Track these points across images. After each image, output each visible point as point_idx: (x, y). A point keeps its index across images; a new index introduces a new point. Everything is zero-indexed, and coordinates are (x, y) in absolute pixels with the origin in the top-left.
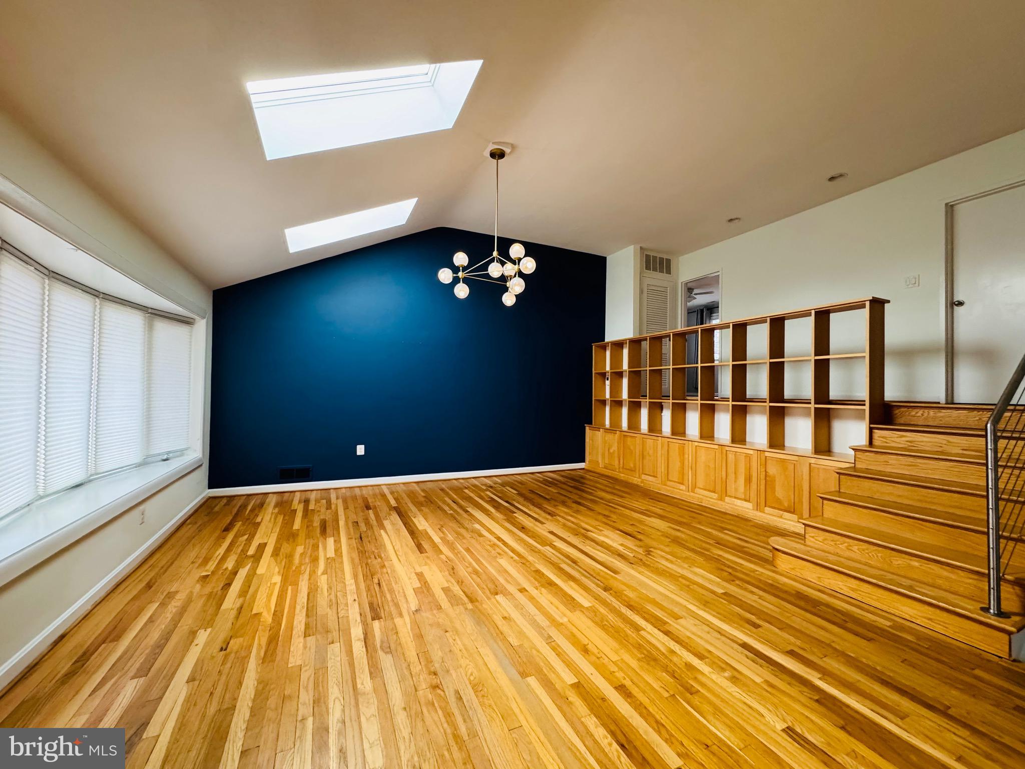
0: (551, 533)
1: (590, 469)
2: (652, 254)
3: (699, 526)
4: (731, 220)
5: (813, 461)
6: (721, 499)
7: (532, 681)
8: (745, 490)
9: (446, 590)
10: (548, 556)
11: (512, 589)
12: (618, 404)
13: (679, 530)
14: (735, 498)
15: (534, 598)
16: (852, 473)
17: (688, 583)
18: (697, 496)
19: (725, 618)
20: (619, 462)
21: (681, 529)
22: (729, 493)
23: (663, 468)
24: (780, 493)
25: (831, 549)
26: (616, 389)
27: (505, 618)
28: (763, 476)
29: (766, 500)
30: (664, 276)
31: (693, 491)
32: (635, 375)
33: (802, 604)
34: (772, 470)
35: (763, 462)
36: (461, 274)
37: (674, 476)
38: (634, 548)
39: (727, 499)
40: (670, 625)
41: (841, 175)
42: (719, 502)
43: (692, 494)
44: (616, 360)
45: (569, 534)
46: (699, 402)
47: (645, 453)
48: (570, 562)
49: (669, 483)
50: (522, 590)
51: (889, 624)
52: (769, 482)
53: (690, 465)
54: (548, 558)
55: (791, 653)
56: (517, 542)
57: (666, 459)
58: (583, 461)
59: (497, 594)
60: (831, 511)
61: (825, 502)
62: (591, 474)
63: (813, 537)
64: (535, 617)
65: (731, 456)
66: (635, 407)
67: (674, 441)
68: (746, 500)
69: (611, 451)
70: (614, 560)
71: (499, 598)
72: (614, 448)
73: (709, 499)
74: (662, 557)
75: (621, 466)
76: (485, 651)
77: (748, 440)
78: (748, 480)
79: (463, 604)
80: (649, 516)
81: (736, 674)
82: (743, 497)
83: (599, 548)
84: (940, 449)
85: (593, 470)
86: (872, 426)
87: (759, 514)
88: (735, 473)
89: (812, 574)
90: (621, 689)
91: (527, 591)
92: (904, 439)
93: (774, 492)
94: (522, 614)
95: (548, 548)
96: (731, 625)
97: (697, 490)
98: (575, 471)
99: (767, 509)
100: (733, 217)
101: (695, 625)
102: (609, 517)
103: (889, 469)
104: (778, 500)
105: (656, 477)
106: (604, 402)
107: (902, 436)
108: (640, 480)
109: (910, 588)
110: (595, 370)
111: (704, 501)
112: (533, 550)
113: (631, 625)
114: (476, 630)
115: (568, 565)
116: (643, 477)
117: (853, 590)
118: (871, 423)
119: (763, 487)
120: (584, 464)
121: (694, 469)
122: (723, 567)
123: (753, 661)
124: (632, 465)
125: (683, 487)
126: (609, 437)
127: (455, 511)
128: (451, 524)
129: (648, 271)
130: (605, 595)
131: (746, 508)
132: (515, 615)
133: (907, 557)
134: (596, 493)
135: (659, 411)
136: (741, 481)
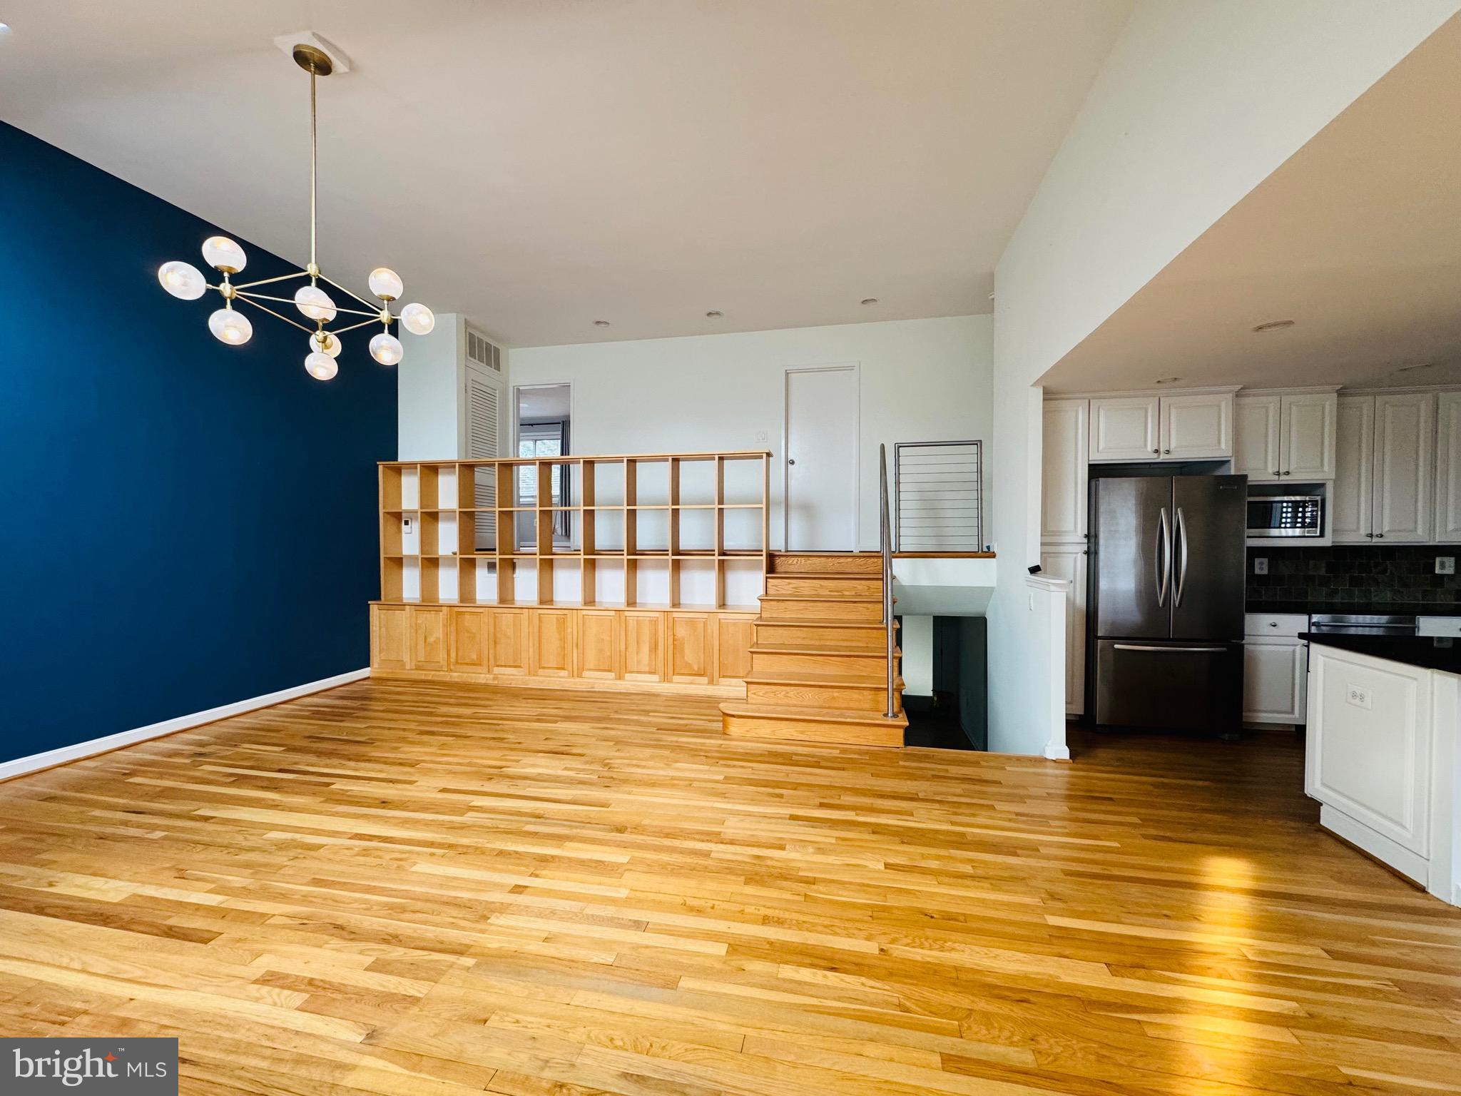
0: (444, 790)
1: (385, 676)
2: (477, 334)
3: (617, 716)
4: (598, 323)
5: (722, 616)
6: (620, 677)
7: (686, 983)
8: (650, 660)
9: (378, 967)
10: (490, 826)
11: (497, 897)
12: (431, 563)
13: (606, 728)
14: (638, 672)
15: (551, 890)
16: (762, 624)
17: (687, 783)
18: (585, 680)
19: (753, 801)
20: (449, 655)
21: (608, 726)
22: (629, 668)
23: (531, 650)
24: (690, 656)
25: (772, 701)
26: (428, 539)
27: (546, 940)
28: (670, 641)
29: (673, 668)
30: (489, 370)
31: (580, 676)
32: (468, 519)
33: (780, 760)
34: (681, 632)
35: (671, 625)
36: (226, 289)
37: (551, 659)
38: (584, 767)
39: (628, 676)
40: (725, 833)
41: (717, 313)
42: (618, 682)
43: (578, 680)
44: (428, 492)
45: (481, 783)
46: (582, 557)
47: (499, 635)
48: (533, 820)
49: (541, 672)
50: (519, 889)
51: (838, 751)
52: (677, 646)
53: (575, 641)
54: (494, 828)
55: (822, 805)
56: (402, 827)
57: (537, 639)
58: (367, 664)
59: (485, 918)
60: (761, 663)
61: (754, 656)
62: (389, 683)
63: (755, 694)
64: (585, 912)
65: (632, 624)
66: (468, 566)
67: (546, 611)
68: (650, 673)
69: (431, 639)
70: (586, 792)
71: (492, 920)
72: (438, 633)
73: (603, 682)
74: (629, 765)
75: (453, 660)
76: (580, 998)
77: (638, 601)
78: (654, 648)
79: (451, 966)
80: (556, 722)
81: (817, 846)
82: (647, 669)
83: (546, 784)
84: (815, 593)
85: (390, 676)
86: (768, 575)
87: (666, 685)
88: (638, 642)
89: (765, 729)
90: (766, 921)
91: (527, 887)
92: (791, 586)
93: (684, 657)
94: (561, 919)
95: (470, 814)
96: (764, 806)
97: (586, 674)
98: (353, 685)
99: (676, 678)
100: (602, 320)
101: (742, 820)
102: (505, 739)
103: (788, 615)
104: (688, 665)
105: (520, 667)
106: (398, 562)
107: (789, 584)
108: (491, 676)
109: (841, 715)
110: (384, 508)
111: (596, 686)
112: (452, 827)
113: (696, 854)
114: (529, 984)
115: (535, 823)
116: (496, 670)
117: (802, 732)
118: (767, 573)
119: (670, 653)
120: (368, 669)
121: (580, 646)
122: (696, 753)
123: (813, 827)
124: (474, 657)
125: (563, 673)
126: (426, 618)
127: (167, 828)
128: (196, 857)
129: (472, 359)
130: (625, 837)
131: (650, 683)
132: (553, 926)
133: (830, 690)
134: (438, 710)
135: (510, 571)
136: (645, 649)
